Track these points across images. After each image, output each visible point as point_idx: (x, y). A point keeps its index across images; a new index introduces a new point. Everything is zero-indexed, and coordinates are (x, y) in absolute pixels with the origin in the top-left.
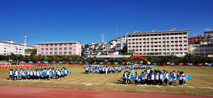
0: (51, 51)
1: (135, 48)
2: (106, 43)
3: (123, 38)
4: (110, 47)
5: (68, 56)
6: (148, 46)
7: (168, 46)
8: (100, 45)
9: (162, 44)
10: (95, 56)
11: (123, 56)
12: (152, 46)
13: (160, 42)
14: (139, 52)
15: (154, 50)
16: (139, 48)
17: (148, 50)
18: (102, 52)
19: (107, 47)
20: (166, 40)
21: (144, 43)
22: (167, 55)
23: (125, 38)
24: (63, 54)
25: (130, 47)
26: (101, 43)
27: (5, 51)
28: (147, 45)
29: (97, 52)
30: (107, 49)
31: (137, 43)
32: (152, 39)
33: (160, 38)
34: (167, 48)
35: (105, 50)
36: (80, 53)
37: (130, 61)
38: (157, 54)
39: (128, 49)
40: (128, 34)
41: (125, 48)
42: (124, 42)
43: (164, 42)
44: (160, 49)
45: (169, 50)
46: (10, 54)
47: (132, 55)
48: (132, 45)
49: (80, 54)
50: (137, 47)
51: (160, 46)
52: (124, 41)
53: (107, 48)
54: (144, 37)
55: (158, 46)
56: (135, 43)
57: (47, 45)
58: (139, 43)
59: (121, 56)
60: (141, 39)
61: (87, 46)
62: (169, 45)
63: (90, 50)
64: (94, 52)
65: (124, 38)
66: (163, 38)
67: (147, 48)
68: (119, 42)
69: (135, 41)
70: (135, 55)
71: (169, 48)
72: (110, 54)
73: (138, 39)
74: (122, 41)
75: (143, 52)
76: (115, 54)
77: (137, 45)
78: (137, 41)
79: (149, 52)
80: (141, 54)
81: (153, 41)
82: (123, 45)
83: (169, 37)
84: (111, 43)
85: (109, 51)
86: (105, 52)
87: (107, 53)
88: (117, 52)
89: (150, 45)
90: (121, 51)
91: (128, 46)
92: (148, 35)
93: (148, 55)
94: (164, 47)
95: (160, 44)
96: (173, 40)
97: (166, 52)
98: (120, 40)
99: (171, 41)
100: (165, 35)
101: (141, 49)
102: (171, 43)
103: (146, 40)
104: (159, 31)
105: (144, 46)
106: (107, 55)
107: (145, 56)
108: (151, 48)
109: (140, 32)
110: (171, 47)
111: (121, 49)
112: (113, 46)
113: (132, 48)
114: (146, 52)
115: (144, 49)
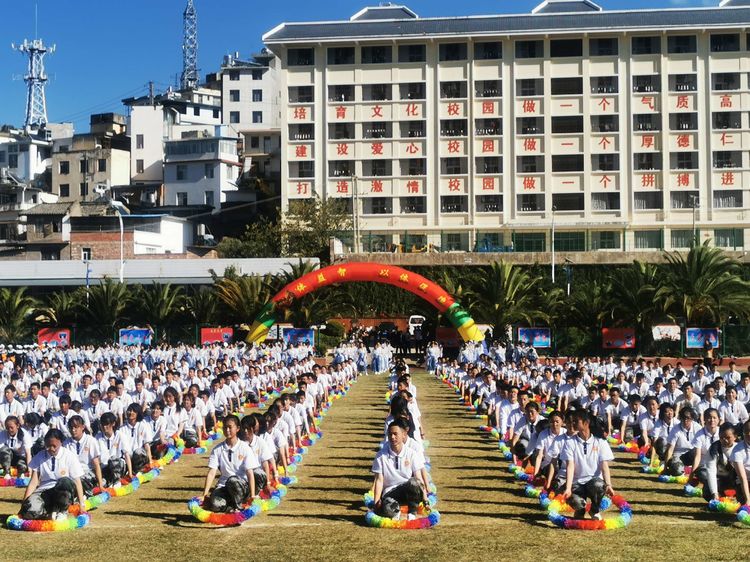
1: (364, 188)
2: (62, 132)
3: (246, 84)
4: (98, 176)
6: (492, 165)
7: (686, 161)
9: (629, 143)
11: (221, 266)
12: (530, 164)
13: (606, 123)
14: (401, 222)
15: (549, 202)
16: (396, 187)
19: (65, 168)
20: (670, 104)
21: (454, 128)
22: (668, 247)
23: (273, 81)
25: (304, 169)
28: (478, 150)
30: (65, 191)
31: (379, 130)
32: (529, 87)
33: (606, 84)
34: (671, 181)
35: (48, 199)
38: (570, 240)
39: (290, 190)
40: (288, 32)
41: (261, 182)
42: (257, 116)
43: (647, 122)
44: (611, 188)
45: (687, 199)
47: (325, 255)
48: (324, 151)
50: (379, 168)
51: (607, 163)
52: (257, 106)
53: (75, 178)
54: (451, 73)
55: (587, 163)
56: (359, 130)
58: (396, 129)
60: (415, 91)
62: (690, 149)
65: (257, 75)
66: (643, 83)
67: (477, 185)
68: (203, 123)
70: (359, 250)
71: (691, 177)
72: (89, 243)
73: (385, 86)
74: (232, 113)
75: (437, 223)
76: (150, 247)
77: (377, 150)
78: (377, 104)
79: (501, 223)
80: (415, 240)
81: (536, 114)
82: (239, 150)
83: (695, 67)
84: (117, 128)
85: (86, 215)
86: (38, 220)
87: (56, 230)
88: (168, 219)
89: (512, 146)
90: (214, 212)
91: (290, 163)
92: (490, 51)
93: (482, 257)
94: (641, 171)
95: (612, 140)
96: (734, 99)
97: (662, 220)
98: (221, 98)
99: (716, 115)
100: (658, 51)
101: (415, 189)
102: (712, 130)
103: (474, 98)
104: (597, 9)
105: (453, 166)
106: (59, 259)
107: (454, 263)
108: (519, 182)
109: (414, 17)
110: (713, 176)
111: (223, 198)
112: (140, 163)
113: (328, 183)
114: (467, 223)
115: (445, 190)
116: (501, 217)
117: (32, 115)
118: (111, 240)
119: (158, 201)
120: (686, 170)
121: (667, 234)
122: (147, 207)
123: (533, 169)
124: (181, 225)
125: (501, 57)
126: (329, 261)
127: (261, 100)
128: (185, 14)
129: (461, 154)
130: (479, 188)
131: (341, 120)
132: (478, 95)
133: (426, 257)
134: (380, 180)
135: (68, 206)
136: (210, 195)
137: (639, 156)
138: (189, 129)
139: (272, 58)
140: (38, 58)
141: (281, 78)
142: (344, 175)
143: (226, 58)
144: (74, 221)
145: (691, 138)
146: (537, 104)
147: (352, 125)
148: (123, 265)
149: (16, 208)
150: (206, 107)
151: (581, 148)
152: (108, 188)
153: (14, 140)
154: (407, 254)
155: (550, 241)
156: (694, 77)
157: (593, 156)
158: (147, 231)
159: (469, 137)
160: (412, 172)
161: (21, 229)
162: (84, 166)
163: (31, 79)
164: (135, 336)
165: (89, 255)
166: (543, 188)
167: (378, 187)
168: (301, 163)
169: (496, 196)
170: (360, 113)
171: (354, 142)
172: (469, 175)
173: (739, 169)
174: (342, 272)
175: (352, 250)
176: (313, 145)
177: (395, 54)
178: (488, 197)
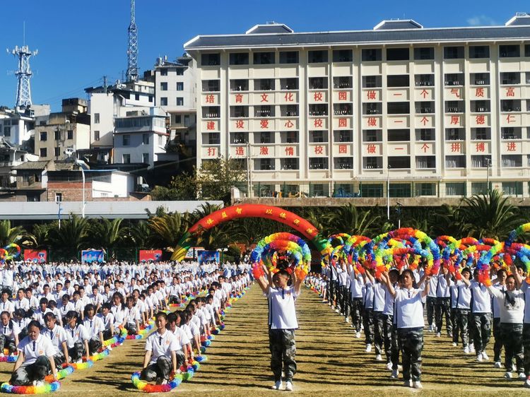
1: (254, 152)
2: (42, 111)
3: (172, 77)
4: (68, 142)
6: (345, 136)
7: (482, 134)
9: (442, 121)
12: (372, 136)
13: (426, 107)
14: (280, 176)
15: (385, 163)
16: (278, 151)
17: (345, 163)
19: (44, 137)
20: (471, 94)
21: (319, 110)
22: (469, 194)
25: (213, 138)
28: (336, 125)
30: (44, 152)
31: (265, 111)
32: (371, 82)
33: (426, 80)
34: (471, 148)
35: (32, 158)
38: (400, 190)
39: (203, 153)
40: (202, 42)
41: (182, 148)
42: (180, 101)
43: (454, 107)
44: (429, 153)
45: (484, 161)
47: (227, 198)
48: (227, 125)
50: (266, 138)
51: (426, 135)
52: (180, 94)
53: (51, 144)
54: (317, 71)
55: (412, 135)
56: (251, 111)
58: (278, 110)
60: (291, 84)
62: (485, 125)
65: (180, 72)
66: (453, 79)
67: (336, 151)
68: (141, 105)
71: (486, 145)
72: (61, 190)
73: (269, 80)
74: (162, 99)
75: (306, 177)
76: (104, 192)
77: (264, 125)
78: (264, 93)
79: (352, 177)
80: (291, 189)
81: (376, 100)
82: (167, 124)
83: (488, 68)
84: (81, 109)
85: (59, 170)
86: (24, 173)
87: (37, 180)
88: (116, 173)
89: (359, 123)
90: (149, 168)
91: (203, 134)
92: (344, 56)
93: (339, 201)
94: (451, 141)
95: (430, 119)
96: (516, 90)
97: (465, 175)
98: (155, 88)
99: (503, 101)
100: (463, 57)
101: (291, 153)
102: (500, 112)
103: (333, 89)
104: (420, 27)
105: (318, 137)
106: (39, 201)
107: (319, 205)
108: (364, 148)
109: (291, 32)
110: (501, 145)
111: (155, 159)
112: (97, 133)
113: (229, 148)
114: (327, 177)
115: (312, 153)
116: (352, 172)
117: (21, 99)
118: (76, 187)
119: (109, 160)
120: (482, 140)
121: (469, 185)
122: (102, 165)
123: (374, 139)
124: (126, 177)
125: (352, 61)
126: (230, 204)
127: (182, 89)
128: (129, 29)
129: (323, 128)
131: (239, 104)
132: (335, 87)
133: (299, 200)
134: (266, 146)
135: (45, 163)
136: (146, 156)
137: (449, 130)
138: (131, 110)
139: (191, 60)
140: (25, 59)
141: (197, 74)
142: (241, 142)
143: (158, 60)
144: (50, 174)
145: (486, 118)
146: (377, 93)
147: (247, 107)
148: (84, 205)
149: (9, 164)
150: (144, 94)
151: (408, 124)
152: (75, 151)
153: (8, 117)
154: (285, 198)
155: (386, 190)
156: (488, 75)
157: (417, 130)
158: (102, 181)
159: (329, 116)
160: (289, 141)
161: (13, 179)
162: (58, 135)
163: (20, 74)
164: (93, 256)
165: (61, 198)
166: (381, 153)
167: (265, 151)
168: (210, 134)
169: (348, 158)
170: (253, 99)
171: (248, 119)
172: (329, 143)
173: (520, 140)
174: (239, 211)
175: (247, 196)
176: (219, 121)
178: (342, 159)
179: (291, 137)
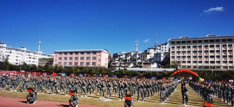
0: (71, 61)
1: (182, 60)
2: (140, 52)
4: (146, 58)
5: (91, 68)
6: (201, 57)
7: (231, 56)
8: (132, 55)
9: (222, 54)
10: (126, 68)
11: (164, 69)
12: (206, 57)
13: (218, 51)
14: (187, 64)
15: (209, 62)
16: (187, 60)
18: (135, 64)
19: (141, 57)
20: (228, 49)
21: (195, 52)
22: (228, 69)
23: (167, 46)
24: (85, 65)
25: (173, 57)
26: (134, 52)
27: (17, 60)
28: (198, 55)
29: (129, 64)
30: (141, 59)
31: (184, 52)
32: (206, 46)
33: (218, 46)
34: (228, 60)
36: (106, 63)
37: (173, 77)
38: (214, 67)
39: (171, 60)
40: (171, 40)
41: (167, 58)
42: (165, 50)
43: (224, 51)
44: (219, 60)
46: (22, 64)
47: (177, 68)
48: (176, 55)
49: (106, 65)
50: (184, 57)
51: (218, 57)
53: (142, 58)
54: (194, 44)
55: (215, 57)
56: (181, 52)
57: (66, 53)
58: (186, 52)
59: (161, 70)
60: (189, 47)
61: (116, 56)
63: (119, 60)
64: (125, 64)
65: (165, 45)
66: (224, 46)
68: (159, 51)
69: (181, 50)
70: (181, 68)
72: (145, 66)
73: (185, 46)
74: (162, 50)
75: (192, 64)
76: (153, 67)
77: (184, 55)
78: (184, 49)
80: (189, 67)
81: (207, 50)
82: (164, 54)
84: (148, 52)
85: (145, 63)
86: (139, 63)
87: (141, 64)
88: (155, 63)
89: (204, 54)
91: (171, 56)
92: (200, 42)
93: (200, 69)
94: (224, 58)
95: (219, 54)
97: (227, 65)
98: (161, 48)
100: (226, 41)
101: (189, 60)
103: (198, 48)
104: (216, 36)
105: (195, 57)
106: (142, 68)
107: (195, 70)
108: (205, 59)
109: (189, 37)
111: (162, 61)
112: (151, 56)
113: (177, 59)
114: (197, 65)
115: (194, 60)
116: (202, 64)
117: (136, 50)
118: (148, 66)
120: (231, 58)
121: (228, 67)
122: (152, 62)
125: (202, 42)
127: (166, 48)
128: (155, 38)
129: (196, 55)
130: (199, 60)
131: (178, 51)
133: (192, 69)
134: (184, 59)
135: (142, 61)
136: (160, 60)
137: (223, 56)
138: (157, 52)
140: (137, 43)
142: (179, 58)
143: (161, 43)
144: (143, 63)
145: (232, 53)
148: (151, 69)
149: (136, 61)
150: (159, 49)
151: (214, 55)
154: (189, 69)
158: (153, 65)
159: (197, 53)
161: (137, 64)
163: (136, 46)
164: (154, 78)
166: (208, 60)
172: (197, 58)
174: (181, 71)
177: (186, 42)
178: (200, 61)
179: (189, 57)
